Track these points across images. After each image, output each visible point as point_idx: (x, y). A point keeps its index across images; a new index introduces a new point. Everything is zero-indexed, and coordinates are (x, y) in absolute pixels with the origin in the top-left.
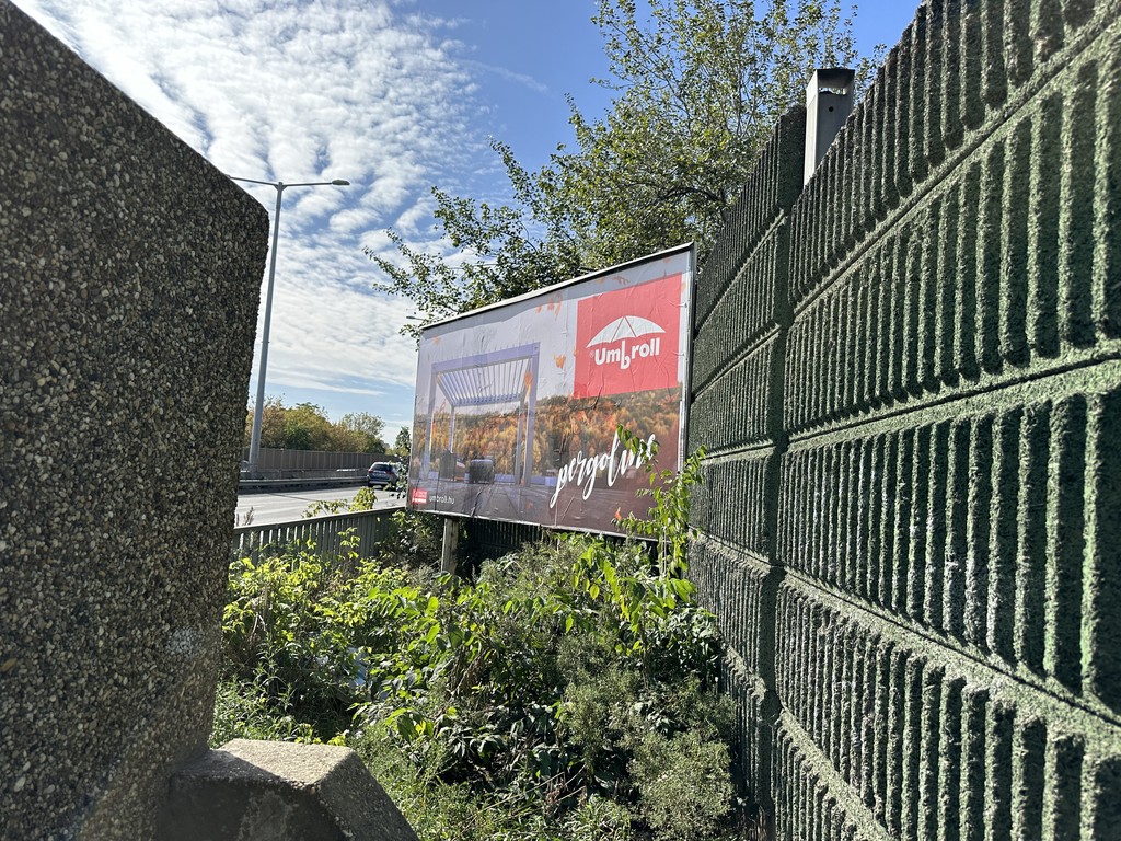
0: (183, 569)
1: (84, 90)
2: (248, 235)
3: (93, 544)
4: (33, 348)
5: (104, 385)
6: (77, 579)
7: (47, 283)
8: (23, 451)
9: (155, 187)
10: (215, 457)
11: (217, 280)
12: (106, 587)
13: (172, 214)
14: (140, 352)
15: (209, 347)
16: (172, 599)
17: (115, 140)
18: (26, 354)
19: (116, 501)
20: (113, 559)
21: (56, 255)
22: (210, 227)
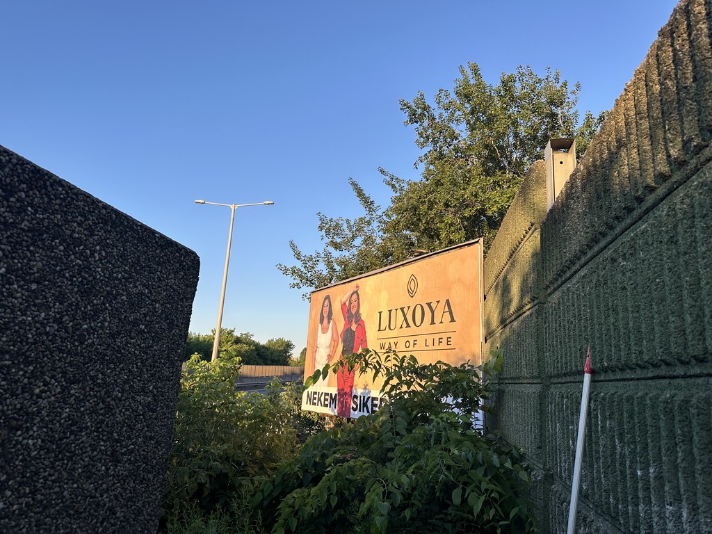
0: (130, 499)
1: (77, 207)
2: (185, 274)
3: (66, 493)
4: (32, 371)
5: (80, 385)
6: (53, 519)
7: (45, 328)
8: (21, 438)
9: (122, 256)
10: (155, 419)
11: (162, 305)
12: (73, 521)
13: (133, 271)
14: (107, 360)
15: (155, 347)
16: (121, 522)
17: (96, 233)
18: (27, 375)
19: (83, 461)
20: (79, 501)
21: (53, 309)
22: (158, 273)
